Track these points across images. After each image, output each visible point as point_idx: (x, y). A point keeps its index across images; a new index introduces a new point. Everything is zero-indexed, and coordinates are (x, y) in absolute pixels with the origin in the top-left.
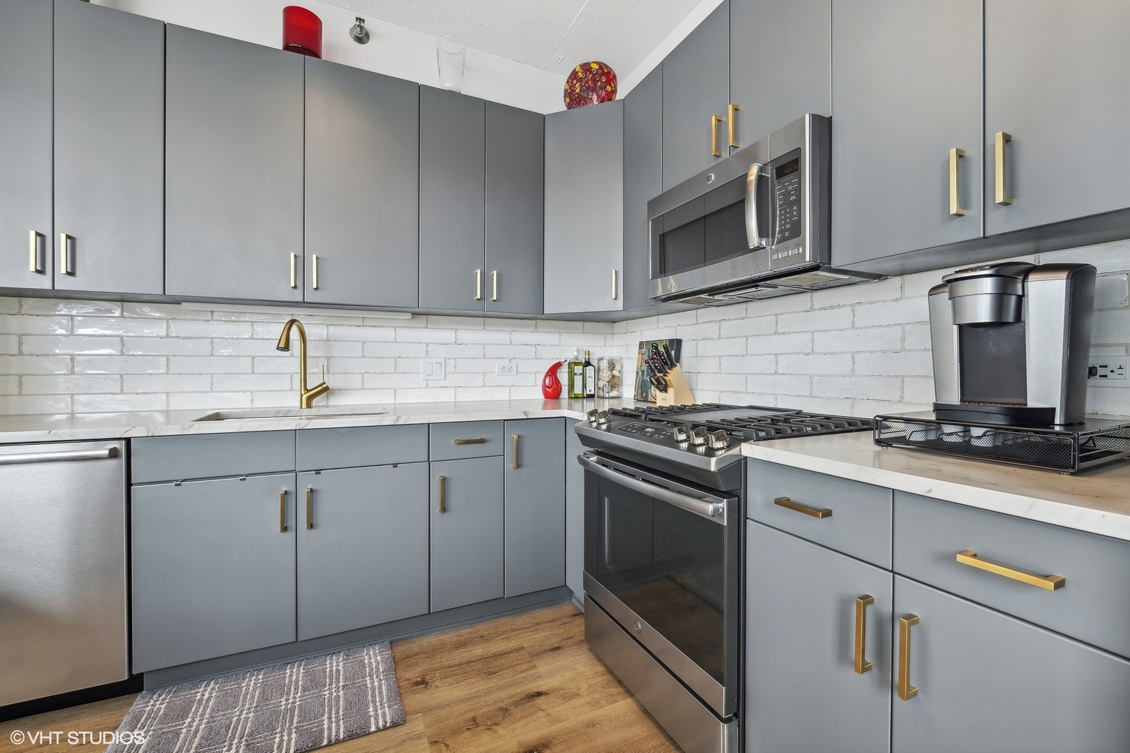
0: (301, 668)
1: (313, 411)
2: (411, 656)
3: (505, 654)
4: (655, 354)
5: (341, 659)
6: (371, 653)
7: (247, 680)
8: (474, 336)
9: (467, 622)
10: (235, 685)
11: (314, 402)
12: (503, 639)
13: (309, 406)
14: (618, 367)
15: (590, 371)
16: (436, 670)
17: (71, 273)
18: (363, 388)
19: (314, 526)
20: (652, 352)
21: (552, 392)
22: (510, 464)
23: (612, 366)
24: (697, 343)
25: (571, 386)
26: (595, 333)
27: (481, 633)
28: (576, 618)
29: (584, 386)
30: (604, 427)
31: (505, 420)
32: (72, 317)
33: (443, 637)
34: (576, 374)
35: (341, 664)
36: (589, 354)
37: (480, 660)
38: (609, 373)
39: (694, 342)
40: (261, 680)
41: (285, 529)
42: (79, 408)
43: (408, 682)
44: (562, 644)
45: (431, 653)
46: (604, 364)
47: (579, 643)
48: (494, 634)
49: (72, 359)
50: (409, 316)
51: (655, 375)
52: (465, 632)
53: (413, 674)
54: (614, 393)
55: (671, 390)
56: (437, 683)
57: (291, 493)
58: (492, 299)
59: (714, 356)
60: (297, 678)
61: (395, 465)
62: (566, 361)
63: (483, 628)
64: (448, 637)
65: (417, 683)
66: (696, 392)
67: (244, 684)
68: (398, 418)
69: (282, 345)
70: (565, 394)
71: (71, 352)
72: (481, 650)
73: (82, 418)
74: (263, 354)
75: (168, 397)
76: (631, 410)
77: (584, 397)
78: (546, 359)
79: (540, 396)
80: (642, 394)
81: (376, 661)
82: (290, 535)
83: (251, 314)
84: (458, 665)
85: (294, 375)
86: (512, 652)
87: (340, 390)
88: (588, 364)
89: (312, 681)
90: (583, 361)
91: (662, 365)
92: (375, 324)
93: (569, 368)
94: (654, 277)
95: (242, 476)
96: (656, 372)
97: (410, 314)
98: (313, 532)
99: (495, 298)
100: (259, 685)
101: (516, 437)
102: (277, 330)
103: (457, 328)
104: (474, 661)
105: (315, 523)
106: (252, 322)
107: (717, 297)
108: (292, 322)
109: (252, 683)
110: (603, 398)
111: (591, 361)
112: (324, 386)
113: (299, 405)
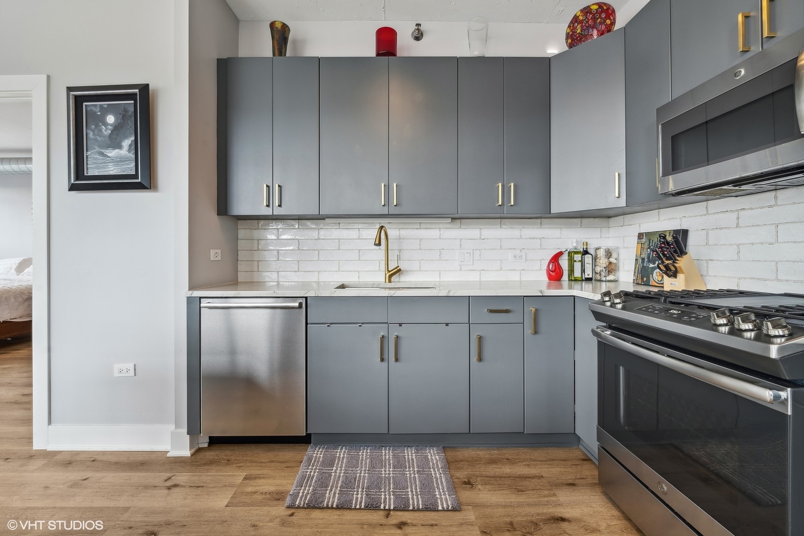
0: (391, 452)
1: (392, 285)
2: (458, 461)
3: (529, 478)
4: (663, 243)
5: (413, 452)
6: (432, 452)
7: (361, 451)
8: (493, 233)
9: (495, 445)
10: (355, 452)
11: (393, 279)
12: (525, 465)
13: (390, 281)
14: (614, 255)
15: (588, 259)
16: (477, 476)
17: (280, 206)
18: (420, 270)
19: (398, 360)
20: (660, 241)
21: (555, 274)
22: (529, 331)
23: (609, 254)
24: (707, 234)
25: (571, 271)
26: (592, 227)
27: (507, 456)
28: (585, 462)
29: (583, 271)
30: (619, 306)
31: (524, 296)
32: (278, 229)
33: (479, 452)
34: (575, 261)
35: (414, 455)
36: (587, 245)
37: (510, 477)
38: (606, 260)
39: (704, 232)
40: (369, 454)
41: (382, 360)
42: (281, 279)
43: (459, 480)
44: (577, 482)
45: (473, 462)
46: (601, 253)
47: (593, 485)
48: (517, 459)
49: (278, 252)
50: (450, 220)
51: (663, 262)
52: (495, 453)
53: (462, 474)
54: (611, 277)
55: (681, 276)
56: (479, 486)
57: (385, 337)
58: (510, 204)
59: (731, 245)
60: (389, 458)
61: (447, 325)
62: (567, 250)
63: (509, 453)
64: (483, 453)
65: (465, 483)
66: (707, 278)
67: (360, 454)
68: (449, 291)
69: (377, 242)
70: (565, 277)
71: (277, 248)
72: (508, 470)
73: (283, 285)
74: (365, 248)
75: (319, 274)
76: (643, 292)
77: (583, 280)
78: (549, 249)
79: (545, 278)
80: (642, 279)
81: (436, 459)
82: (385, 364)
83: (359, 224)
84: (493, 477)
85: (381, 261)
86: (534, 478)
87: (406, 271)
88: (586, 252)
89: (398, 462)
90: (582, 250)
91: (671, 253)
92: (427, 227)
93: (569, 256)
94: (666, 174)
95: (359, 323)
96: (664, 259)
97: (450, 219)
98: (398, 364)
99: (512, 204)
100: (368, 456)
101: (533, 310)
102: (373, 233)
103: (481, 227)
104: (505, 477)
105: (399, 358)
106: (359, 229)
107: (744, 187)
108: (382, 227)
109: (365, 454)
110: (600, 281)
111: (589, 251)
112: (398, 268)
113: (384, 280)
